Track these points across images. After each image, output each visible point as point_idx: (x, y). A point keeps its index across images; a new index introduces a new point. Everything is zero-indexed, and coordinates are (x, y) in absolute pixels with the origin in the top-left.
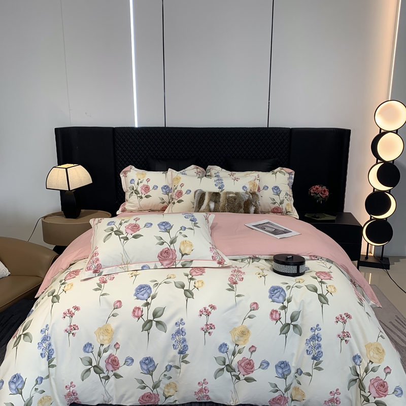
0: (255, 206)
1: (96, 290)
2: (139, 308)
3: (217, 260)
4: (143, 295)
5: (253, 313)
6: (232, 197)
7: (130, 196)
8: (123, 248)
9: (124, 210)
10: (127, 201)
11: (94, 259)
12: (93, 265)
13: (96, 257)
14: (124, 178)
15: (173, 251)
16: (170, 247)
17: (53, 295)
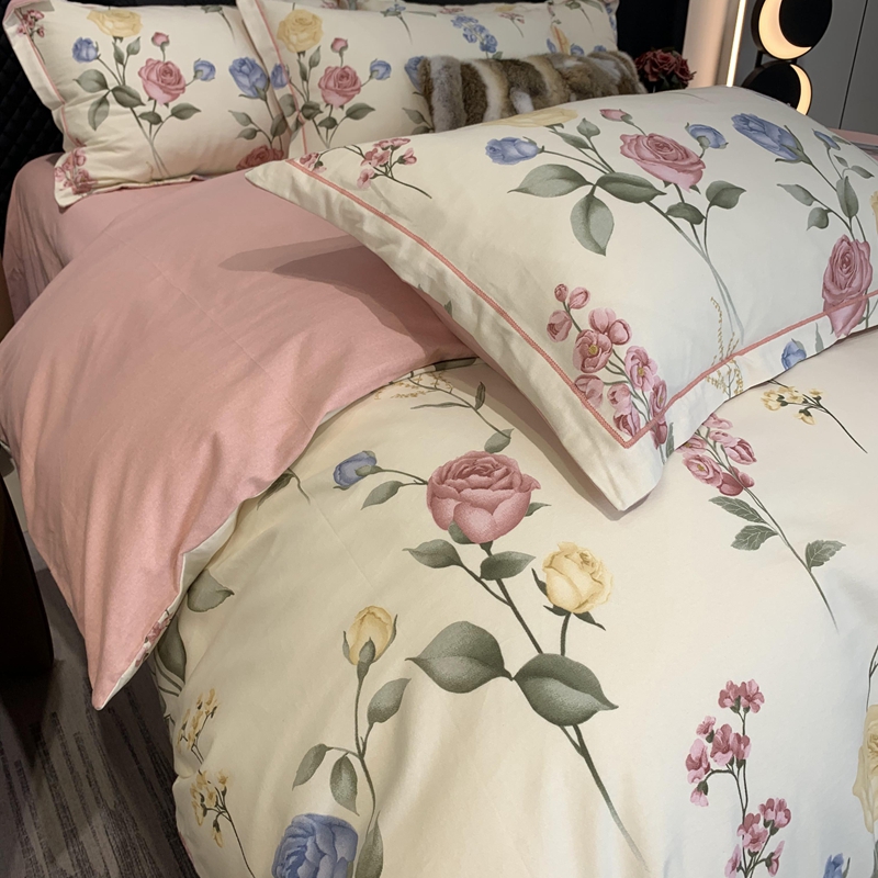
1: (749, 540)
7: (97, 119)
8: (712, 267)
9: (84, 186)
10: (79, 143)
11: (630, 363)
12: (637, 402)
13: (626, 347)
14: (29, 43)
15: (863, 248)
16: (851, 230)
17: (507, 667)
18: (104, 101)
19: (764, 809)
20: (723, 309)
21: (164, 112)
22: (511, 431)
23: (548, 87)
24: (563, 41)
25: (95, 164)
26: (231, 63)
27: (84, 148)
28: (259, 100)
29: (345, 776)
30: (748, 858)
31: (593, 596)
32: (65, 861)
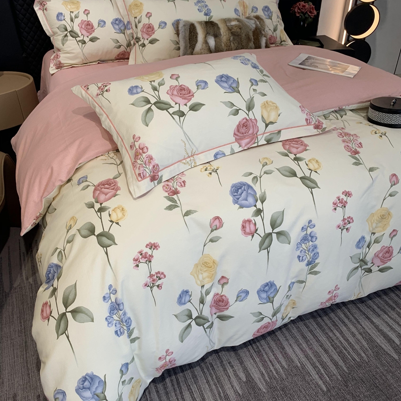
0: (265, 37)
1: (170, 208)
2: (249, 221)
3: (313, 123)
4: (246, 200)
5: (394, 188)
6: (235, 26)
7: (64, 42)
8: (183, 130)
9: (59, 66)
10: (59, 50)
11: (145, 159)
12: (146, 169)
13: (146, 154)
14: (42, 13)
15: (254, 121)
16: (248, 115)
17: (95, 233)
18: (66, 36)
19: (157, 273)
20: (186, 142)
21: (87, 39)
22: (122, 173)
23: (222, 33)
24: (245, 7)
25: (64, 59)
26: (112, 20)
27: (60, 52)
28: (122, 34)
29: (60, 255)
30: (152, 285)
31: (121, 218)
32: (31, 280)
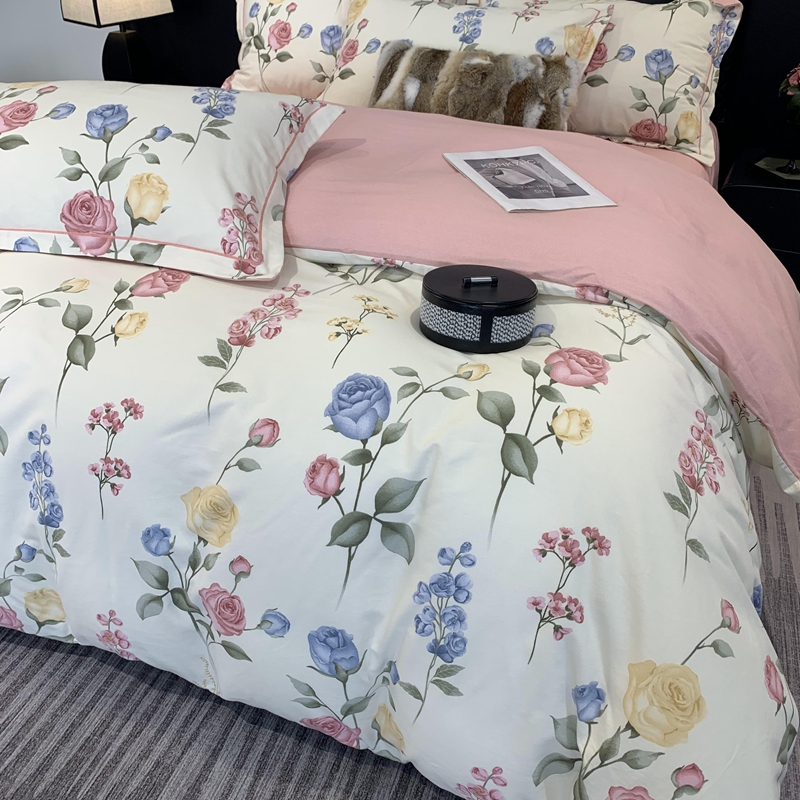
0: (548, 106)
3: (237, 255)
5: (253, 453)
6: (475, 67)
7: (246, 53)
16: (97, 189)
18: (250, 43)
23: (440, 76)
26: (324, 28)
28: (331, 56)
